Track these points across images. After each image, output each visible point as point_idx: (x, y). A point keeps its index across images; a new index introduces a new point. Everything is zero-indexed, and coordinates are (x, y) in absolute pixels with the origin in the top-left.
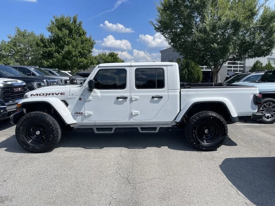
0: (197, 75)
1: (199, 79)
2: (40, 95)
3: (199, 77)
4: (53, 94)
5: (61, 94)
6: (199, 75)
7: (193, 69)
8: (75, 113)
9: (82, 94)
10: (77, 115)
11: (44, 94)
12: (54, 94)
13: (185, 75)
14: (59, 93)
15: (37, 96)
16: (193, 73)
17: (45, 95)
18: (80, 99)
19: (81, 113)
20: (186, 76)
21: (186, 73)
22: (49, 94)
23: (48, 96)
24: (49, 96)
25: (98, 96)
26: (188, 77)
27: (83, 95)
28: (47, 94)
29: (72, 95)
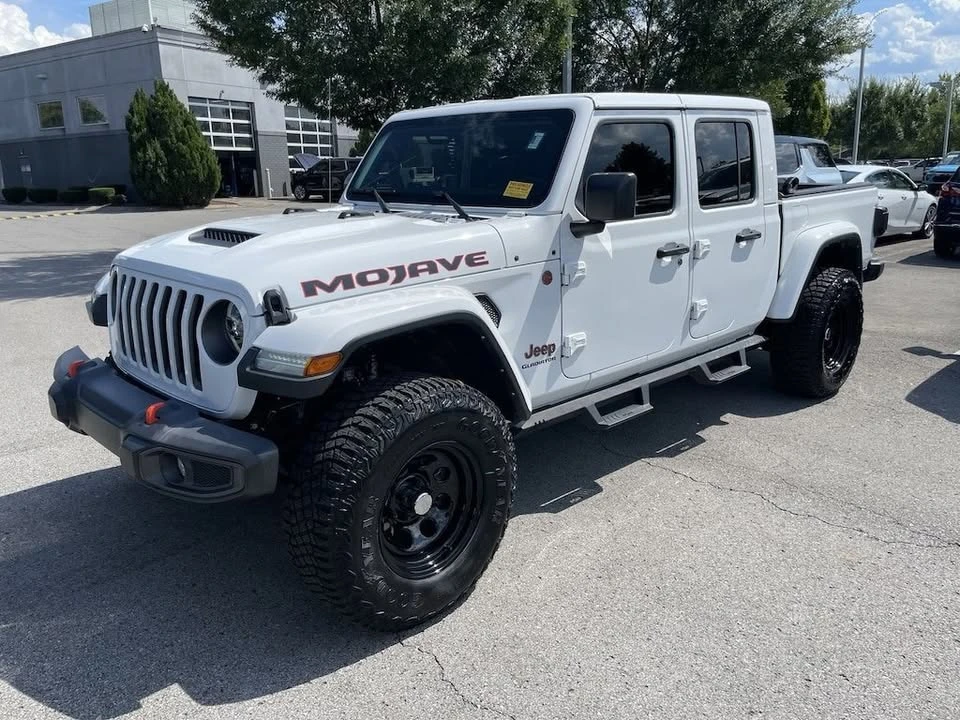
0: (204, 169)
1: (213, 184)
2: (362, 279)
3: (211, 176)
4: (432, 268)
5: (471, 261)
6: (210, 168)
7: (184, 143)
8: (526, 354)
9: (554, 253)
10: (533, 359)
11: (383, 276)
12: (439, 266)
13: (156, 164)
14: (458, 260)
15: (350, 292)
16: (188, 156)
17: (392, 275)
18: (547, 278)
19: (550, 346)
20: (159, 171)
21: (158, 157)
22: (414, 271)
23: (407, 279)
24: (415, 280)
25: (606, 253)
26: (169, 174)
27: (557, 255)
28: (400, 273)
29: (516, 259)
